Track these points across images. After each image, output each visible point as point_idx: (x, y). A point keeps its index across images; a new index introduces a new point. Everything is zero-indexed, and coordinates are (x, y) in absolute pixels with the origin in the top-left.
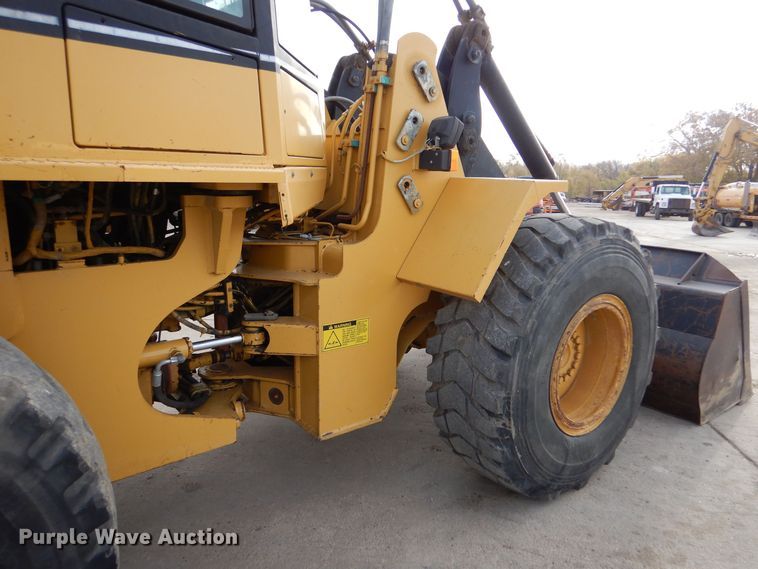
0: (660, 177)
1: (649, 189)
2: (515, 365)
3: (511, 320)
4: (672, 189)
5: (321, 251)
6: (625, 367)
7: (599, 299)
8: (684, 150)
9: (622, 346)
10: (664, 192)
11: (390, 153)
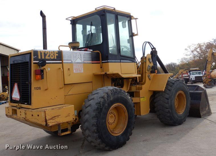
0: (191, 69)
1: (187, 74)
2: (169, 100)
3: (168, 94)
4: (195, 73)
5: (137, 87)
6: (185, 103)
7: (180, 91)
8: (198, 58)
9: (184, 100)
10: (193, 74)
11: (147, 71)
